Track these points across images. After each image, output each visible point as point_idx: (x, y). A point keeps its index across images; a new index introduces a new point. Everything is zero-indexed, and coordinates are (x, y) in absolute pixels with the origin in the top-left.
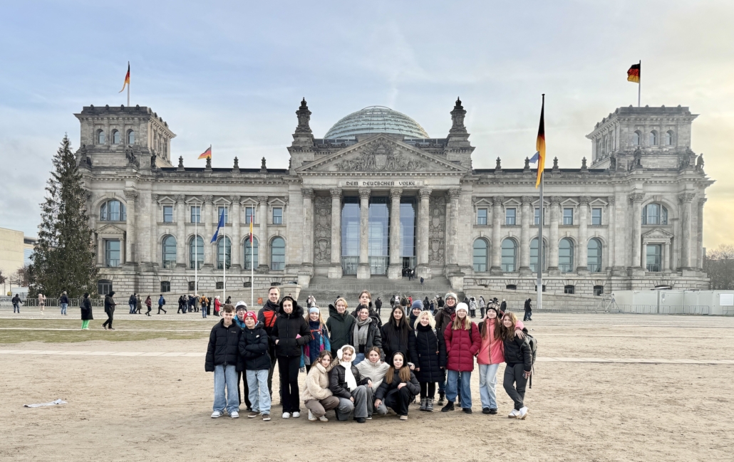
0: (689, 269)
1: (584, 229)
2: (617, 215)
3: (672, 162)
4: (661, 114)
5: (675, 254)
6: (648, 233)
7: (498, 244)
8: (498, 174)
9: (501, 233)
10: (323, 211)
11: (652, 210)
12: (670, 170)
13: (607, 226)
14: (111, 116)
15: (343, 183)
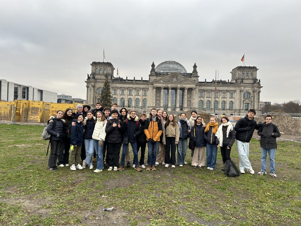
1: (228, 99)
2: (237, 95)
3: (252, 81)
4: (249, 68)
5: (252, 106)
6: (245, 100)
7: (205, 102)
8: (205, 83)
9: (206, 99)
10: (158, 92)
11: (246, 94)
12: (251, 83)
13: (234, 98)
14: (100, 65)
15: (164, 85)
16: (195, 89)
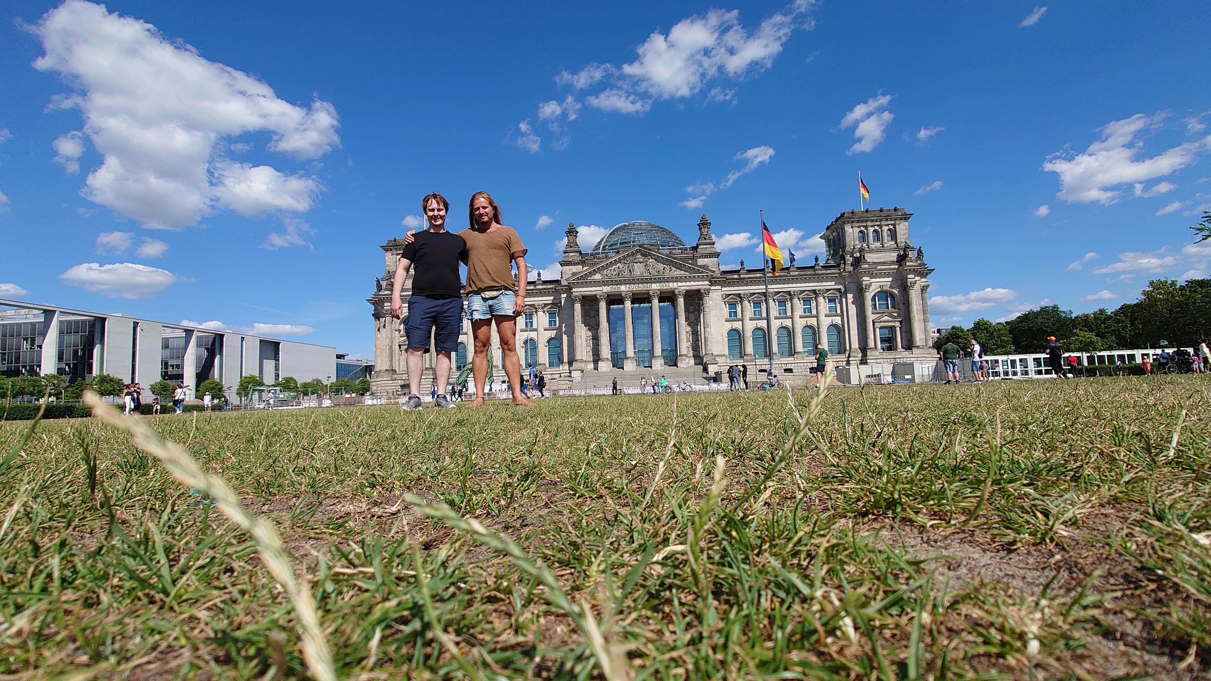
0: (918, 347)
1: (822, 318)
2: (849, 304)
3: (894, 256)
4: (880, 215)
5: (905, 335)
6: (878, 318)
7: (749, 334)
8: (742, 274)
9: (750, 325)
10: (592, 313)
11: (881, 297)
12: (893, 263)
13: (842, 314)
15: (606, 289)
16: (708, 292)
